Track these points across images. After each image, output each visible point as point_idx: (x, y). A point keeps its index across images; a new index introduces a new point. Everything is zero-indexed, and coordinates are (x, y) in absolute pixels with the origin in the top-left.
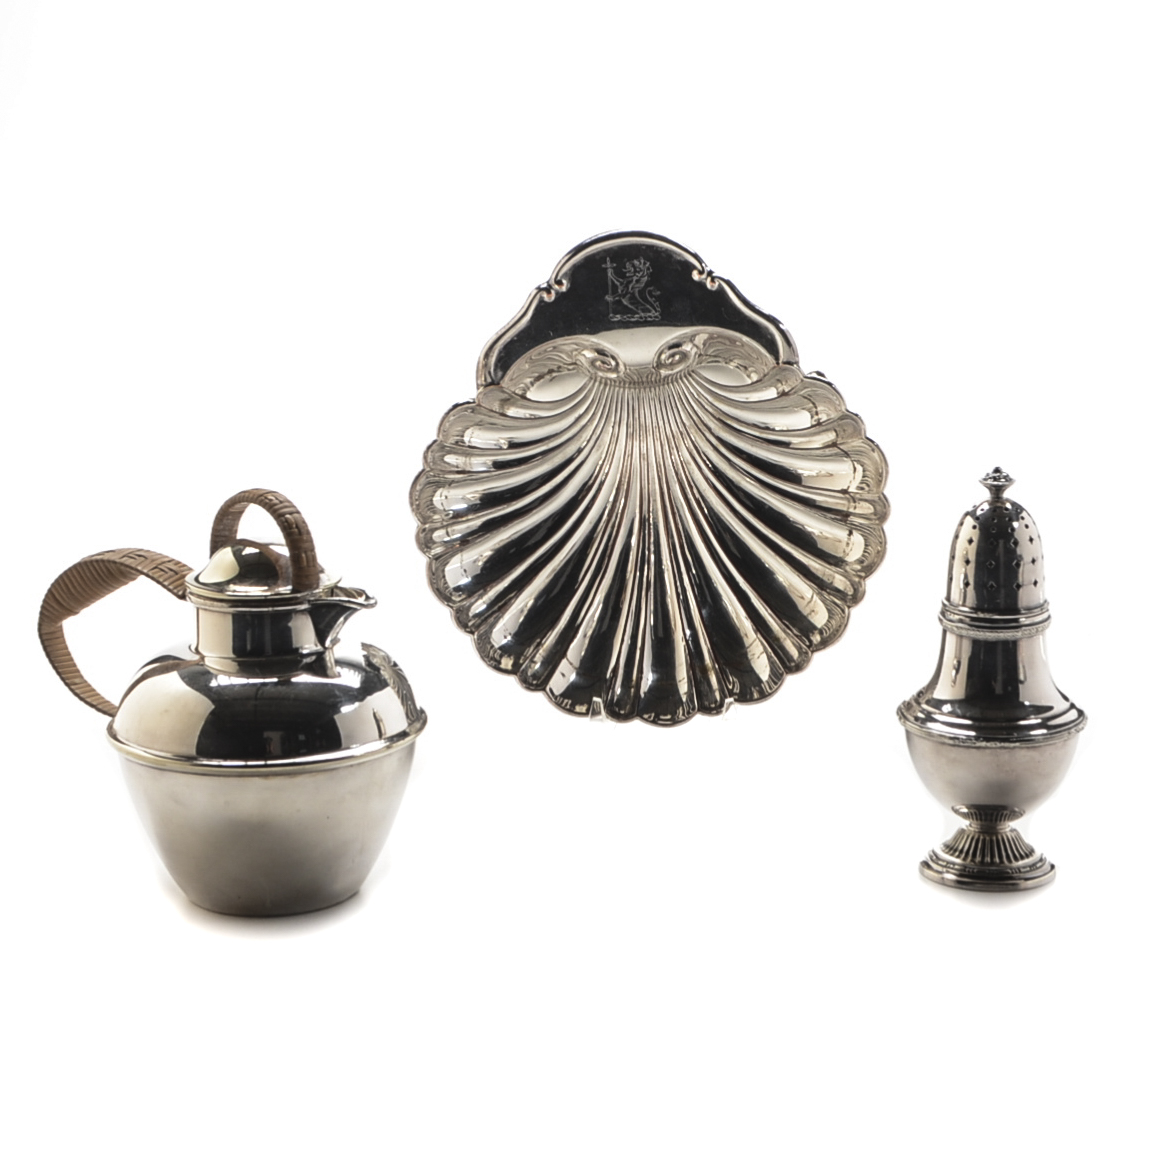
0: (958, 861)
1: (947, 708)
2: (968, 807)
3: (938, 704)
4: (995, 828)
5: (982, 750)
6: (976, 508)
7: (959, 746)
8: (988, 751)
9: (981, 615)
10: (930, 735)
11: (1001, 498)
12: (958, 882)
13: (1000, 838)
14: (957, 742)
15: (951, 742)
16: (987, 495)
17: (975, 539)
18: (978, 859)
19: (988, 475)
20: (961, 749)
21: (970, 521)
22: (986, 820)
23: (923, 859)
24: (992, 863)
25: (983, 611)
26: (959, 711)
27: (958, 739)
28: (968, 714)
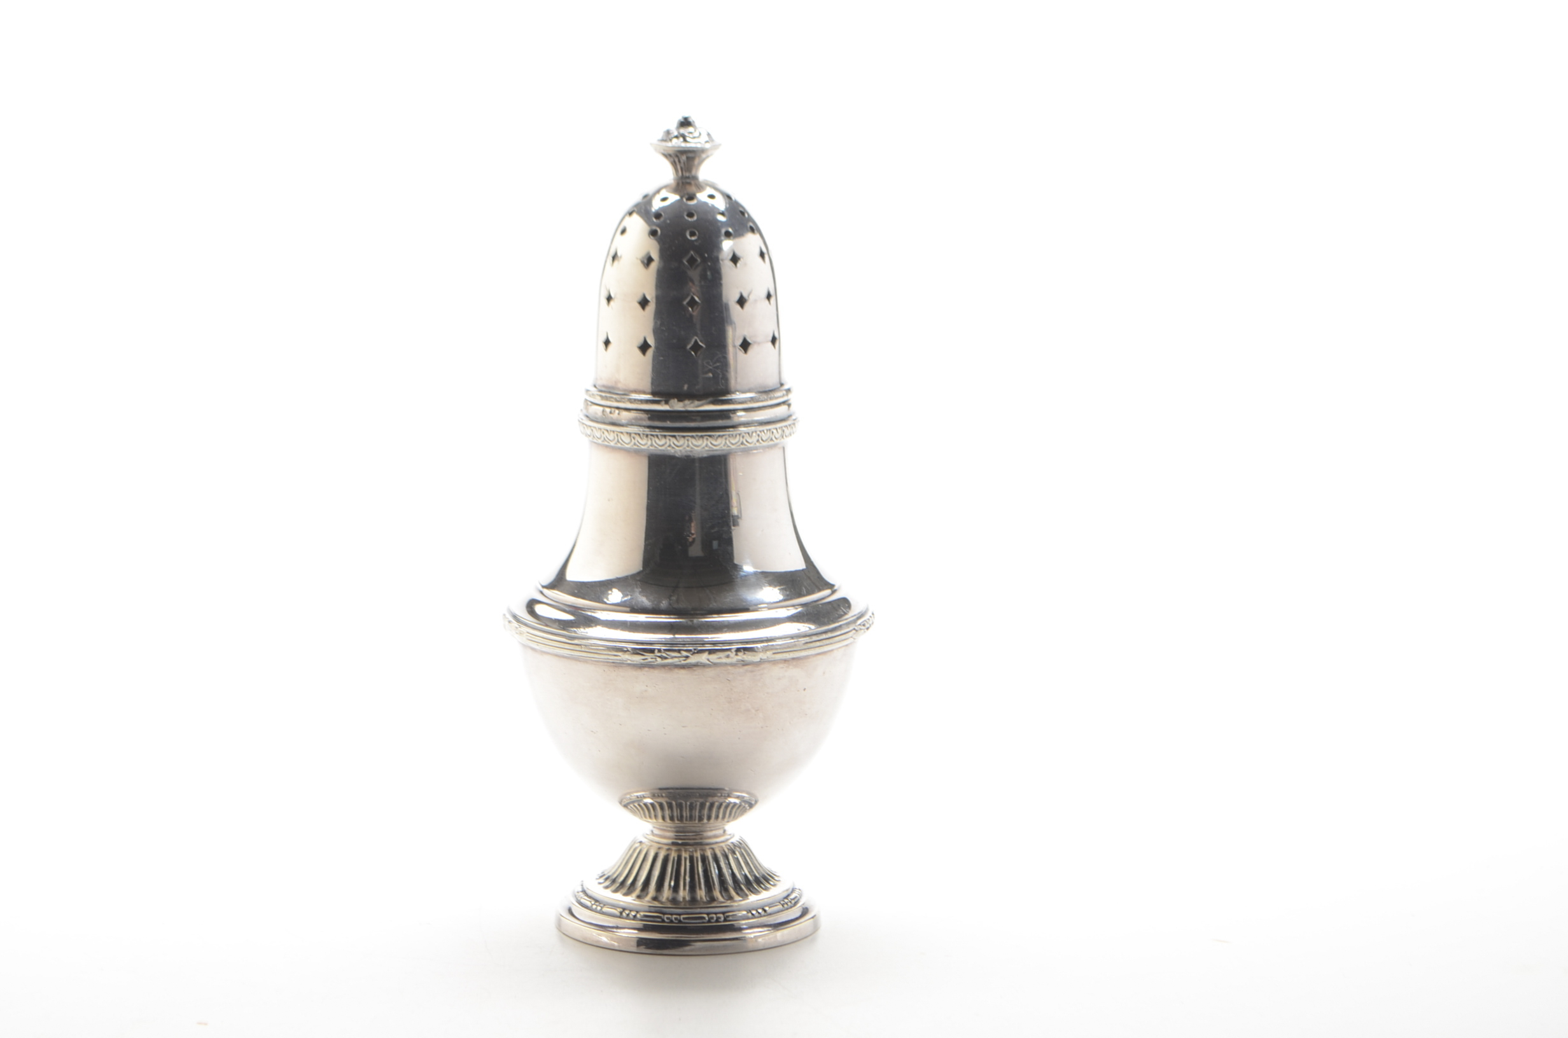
0: (630, 900)
1: (615, 596)
2: (653, 796)
3: (594, 590)
4: (698, 834)
5: (698, 671)
6: (647, 199)
7: (651, 666)
8: (710, 672)
9: (677, 406)
10: (590, 649)
11: (695, 178)
12: (641, 942)
13: (709, 853)
14: (649, 657)
15: (638, 659)
16: (667, 173)
17: (655, 255)
18: (666, 893)
19: (668, 132)
20: (656, 673)
21: (638, 226)
22: (681, 819)
23: (567, 904)
24: (693, 900)
25: (681, 397)
26: (644, 601)
27: (652, 651)
28: (664, 604)
